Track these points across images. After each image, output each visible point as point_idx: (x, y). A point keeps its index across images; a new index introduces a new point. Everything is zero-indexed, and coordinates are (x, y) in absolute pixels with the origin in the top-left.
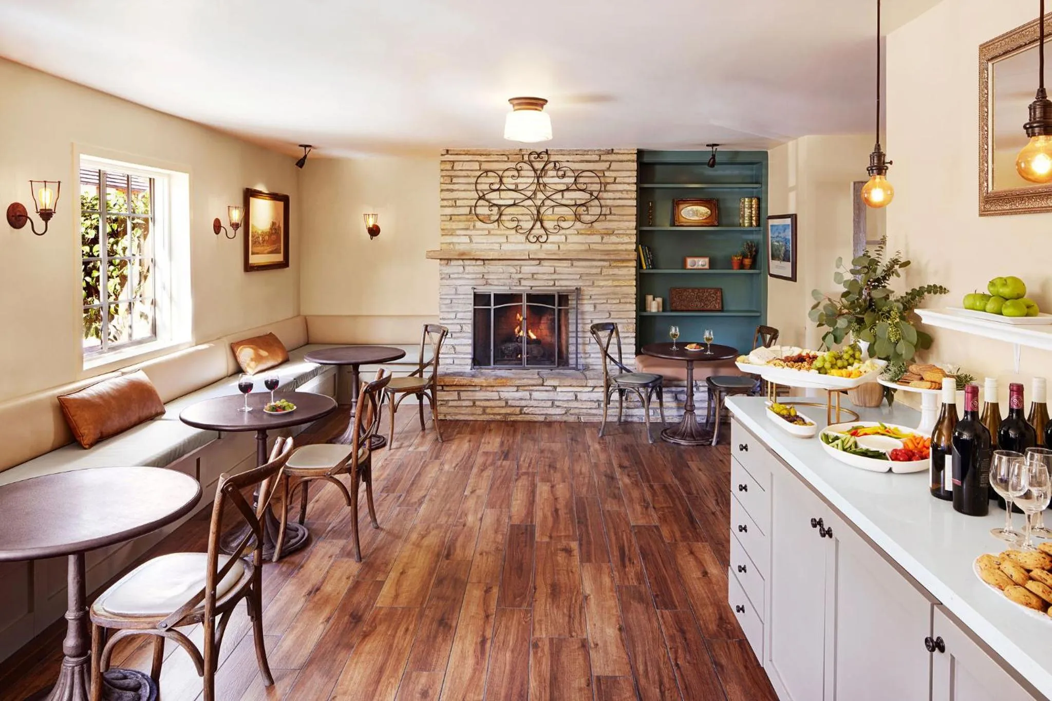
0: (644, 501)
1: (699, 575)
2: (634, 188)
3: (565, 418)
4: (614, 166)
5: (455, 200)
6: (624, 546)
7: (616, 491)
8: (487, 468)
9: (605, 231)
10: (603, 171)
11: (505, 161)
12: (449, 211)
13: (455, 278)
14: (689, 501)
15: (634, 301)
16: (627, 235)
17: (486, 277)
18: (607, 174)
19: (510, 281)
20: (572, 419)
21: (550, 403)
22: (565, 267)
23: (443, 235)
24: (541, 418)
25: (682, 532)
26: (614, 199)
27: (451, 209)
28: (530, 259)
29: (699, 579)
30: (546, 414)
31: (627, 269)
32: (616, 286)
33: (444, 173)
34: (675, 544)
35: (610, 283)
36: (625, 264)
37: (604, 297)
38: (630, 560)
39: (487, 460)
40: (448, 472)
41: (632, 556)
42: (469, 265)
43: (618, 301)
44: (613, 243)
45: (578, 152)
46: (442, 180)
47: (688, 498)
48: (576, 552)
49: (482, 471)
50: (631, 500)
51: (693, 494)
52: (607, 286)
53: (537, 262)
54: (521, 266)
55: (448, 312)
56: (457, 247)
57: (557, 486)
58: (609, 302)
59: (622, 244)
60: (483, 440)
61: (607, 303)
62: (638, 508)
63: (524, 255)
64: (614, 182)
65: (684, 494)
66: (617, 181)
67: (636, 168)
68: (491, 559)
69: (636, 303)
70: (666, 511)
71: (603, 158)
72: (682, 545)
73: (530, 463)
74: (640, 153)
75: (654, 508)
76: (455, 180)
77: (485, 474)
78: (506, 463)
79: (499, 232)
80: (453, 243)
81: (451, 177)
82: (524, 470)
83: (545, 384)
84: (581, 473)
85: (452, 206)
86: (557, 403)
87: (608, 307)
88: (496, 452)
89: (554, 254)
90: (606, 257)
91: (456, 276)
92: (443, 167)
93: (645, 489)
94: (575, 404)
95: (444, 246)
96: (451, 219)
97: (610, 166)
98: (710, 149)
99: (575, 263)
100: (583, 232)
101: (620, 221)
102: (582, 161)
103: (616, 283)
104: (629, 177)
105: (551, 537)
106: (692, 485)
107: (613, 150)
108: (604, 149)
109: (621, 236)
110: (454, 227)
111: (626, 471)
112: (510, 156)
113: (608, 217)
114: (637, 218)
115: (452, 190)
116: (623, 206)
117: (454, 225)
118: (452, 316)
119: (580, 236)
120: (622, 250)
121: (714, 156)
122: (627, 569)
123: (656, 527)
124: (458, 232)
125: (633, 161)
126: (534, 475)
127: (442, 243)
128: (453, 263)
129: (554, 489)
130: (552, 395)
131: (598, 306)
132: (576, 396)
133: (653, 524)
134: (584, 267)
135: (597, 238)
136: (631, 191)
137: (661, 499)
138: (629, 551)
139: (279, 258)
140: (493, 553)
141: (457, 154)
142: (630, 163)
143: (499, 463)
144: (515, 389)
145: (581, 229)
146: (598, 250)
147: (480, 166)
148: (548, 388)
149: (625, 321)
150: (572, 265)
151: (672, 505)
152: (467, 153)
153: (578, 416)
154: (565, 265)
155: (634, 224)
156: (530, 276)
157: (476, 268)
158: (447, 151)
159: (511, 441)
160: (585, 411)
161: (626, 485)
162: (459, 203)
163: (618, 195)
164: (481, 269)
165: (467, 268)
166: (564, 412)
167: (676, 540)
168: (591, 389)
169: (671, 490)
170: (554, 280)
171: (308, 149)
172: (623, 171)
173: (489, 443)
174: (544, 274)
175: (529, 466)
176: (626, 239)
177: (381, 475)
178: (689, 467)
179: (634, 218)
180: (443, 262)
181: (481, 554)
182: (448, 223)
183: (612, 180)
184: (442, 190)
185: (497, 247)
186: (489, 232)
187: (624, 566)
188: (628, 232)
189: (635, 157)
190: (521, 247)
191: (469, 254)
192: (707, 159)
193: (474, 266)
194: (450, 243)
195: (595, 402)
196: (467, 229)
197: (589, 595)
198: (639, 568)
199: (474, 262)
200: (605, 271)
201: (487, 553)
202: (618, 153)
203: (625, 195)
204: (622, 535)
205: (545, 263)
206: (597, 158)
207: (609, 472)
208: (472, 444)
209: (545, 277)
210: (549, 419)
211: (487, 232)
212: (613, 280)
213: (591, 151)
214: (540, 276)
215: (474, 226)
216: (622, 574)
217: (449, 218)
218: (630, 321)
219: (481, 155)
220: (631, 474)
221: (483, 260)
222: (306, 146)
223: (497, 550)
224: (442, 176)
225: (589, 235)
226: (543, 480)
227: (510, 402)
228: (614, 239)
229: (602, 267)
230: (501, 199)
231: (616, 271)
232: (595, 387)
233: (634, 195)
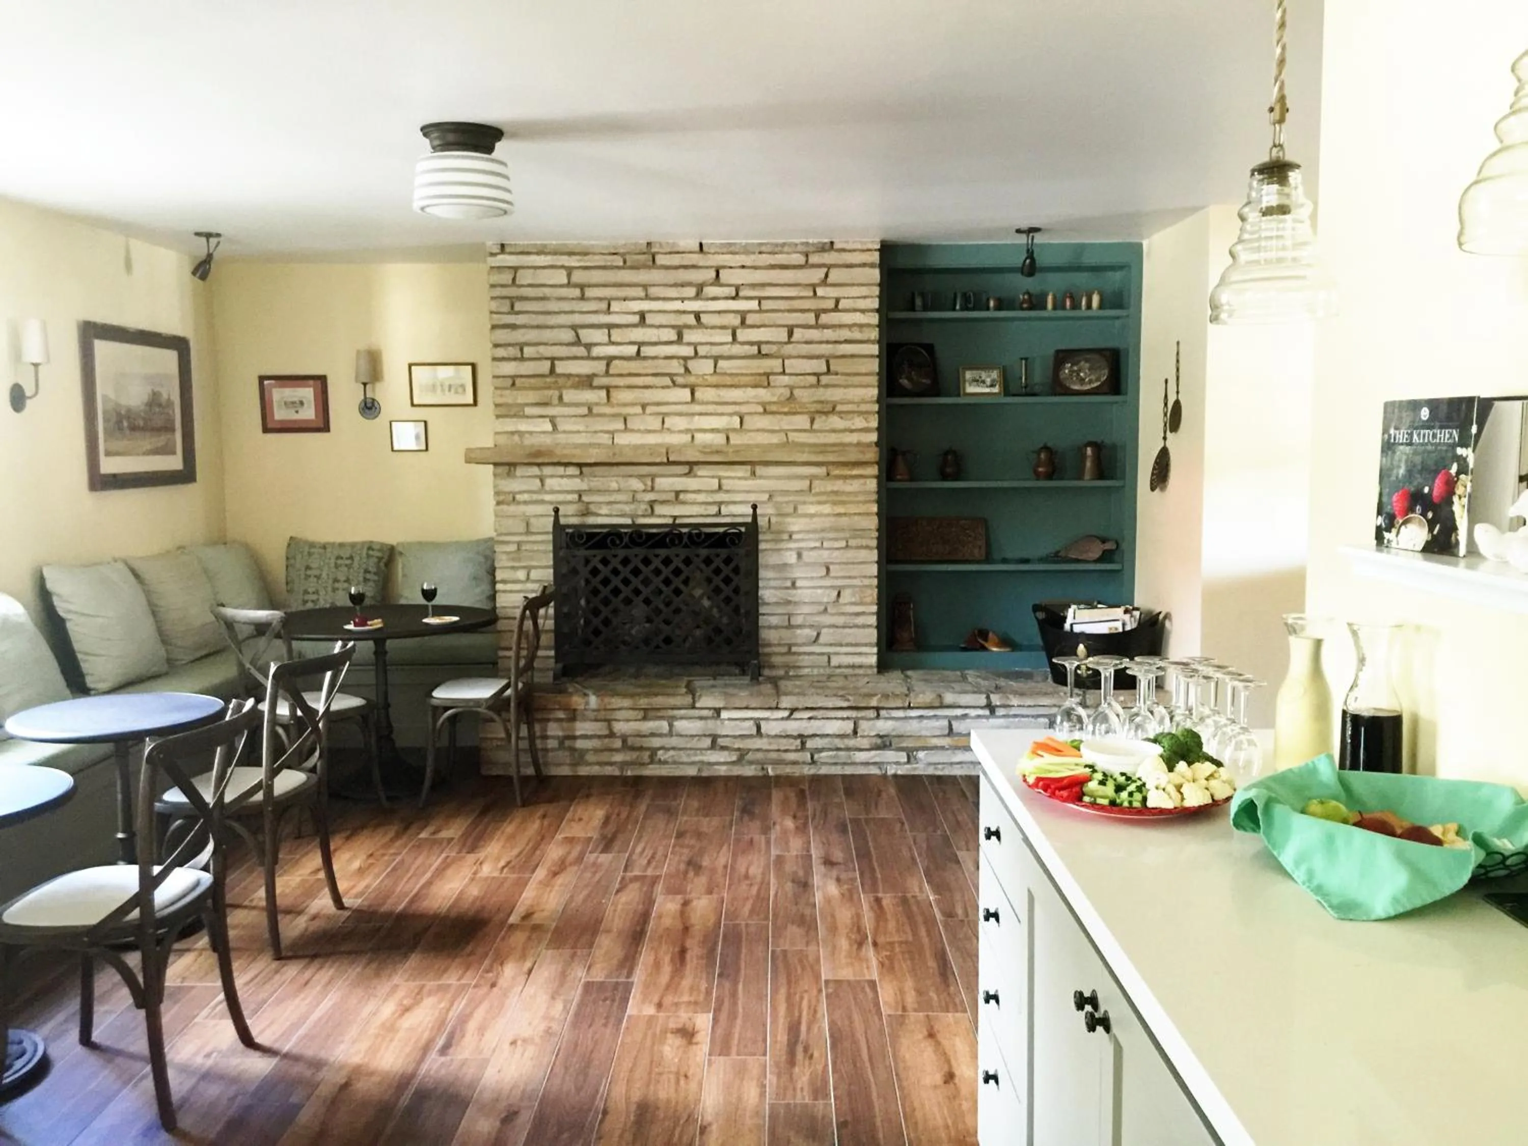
0: (859, 930)
1: (938, 1078)
2: (874, 319)
3: (737, 771)
4: (835, 276)
5: (521, 347)
6: (799, 1023)
7: (807, 912)
8: (565, 868)
9: (819, 407)
10: (814, 287)
11: (618, 268)
12: (509, 368)
13: (525, 503)
14: (946, 930)
15: (874, 543)
16: (860, 413)
17: (585, 498)
18: (820, 292)
19: (633, 507)
20: (749, 771)
21: (708, 742)
22: (740, 478)
23: (498, 417)
24: (692, 771)
25: (919, 992)
26: (836, 342)
27: (513, 364)
28: (669, 463)
29: (936, 1087)
30: (702, 762)
31: (862, 481)
32: (839, 515)
33: (498, 292)
34: (900, 1021)
35: (827, 509)
36: (855, 472)
37: (817, 536)
38: (806, 1049)
39: (569, 853)
40: (486, 879)
41: (811, 1042)
42: (552, 476)
43: (843, 544)
44: (834, 431)
45: (763, 249)
46: (494, 305)
47: (946, 925)
48: (704, 1037)
49: (555, 874)
50: (833, 929)
51: (957, 915)
52: (821, 515)
53: (685, 469)
54: (653, 477)
55: (513, 568)
56: (528, 441)
57: (695, 903)
58: (825, 545)
59: (852, 431)
60: (569, 815)
61: (822, 547)
62: (844, 944)
63: (659, 455)
64: (836, 309)
65: (939, 916)
66: (840, 306)
67: (878, 281)
68: (531, 1051)
69: (879, 547)
70: (897, 950)
71: (814, 259)
72: (915, 1017)
73: (653, 857)
74: (887, 249)
75: (875, 944)
76: (518, 306)
77: (560, 880)
78: (605, 858)
79: (607, 410)
80: (520, 433)
81: (512, 300)
82: (637, 872)
83: (698, 705)
84: (747, 877)
85: (515, 359)
86: (721, 741)
87: (825, 555)
88: (590, 839)
89: (718, 452)
90: (820, 458)
91: (526, 497)
92: (496, 278)
93: (865, 906)
94: (759, 743)
95: (502, 440)
96: (513, 384)
97: (827, 276)
98: (1022, 239)
99: (760, 470)
100: (774, 408)
101: (846, 387)
102: (773, 267)
103: (841, 509)
104: (865, 297)
105: (659, 1006)
106: (958, 896)
107: (832, 243)
108: (816, 241)
109: (850, 416)
110: (520, 401)
111: (834, 873)
112: (628, 257)
113: (825, 379)
114: (880, 381)
115: (513, 327)
116: (853, 356)
117: (522, 397)
118: (521, 575)
119: (770, 417)
120: (850, 445)
121: (1030, 254)
122: (797, 1070)
123: (873, 984)
124: (528, 411)
125: (872, 266)
126: (655, 880)
127: (497, 433)
128: (520, 471)
129: (688, 908)
130: (711, 726)
131: (805, 554)
132: (759, 728)
133: (868, 978)
134: (778, 478)
135: (802, 421)
136: (868, 325)
137: (892, 925)
138: (809, 1029)
139: (175, 463)
140: (537, 1040)
141: (522, 253)
142: (867, 270)
143: (591, 858)
144: (641, 714)
145: (770, 403)
146: (803, 445)
147: (569, 276)
148: (705, 713)
149: (857, 582)
150: (753, 473)
151: (910, 938)
152: (541, 251)
153: (762, 764)
154: (740, 474)
155: (875, 392)
156: (671, 496)
157: (565, 481)
158: (503, 246)
159: (624, 815)
160: (774, 755)
161: (828, 900)
162: (528, 351)
163: (845, 334)
164: (577, 484)
165: (549, 482)
166: (734, 758)
167: (904, 1009)
168: (786, 714)
169: (915, 908)
170: (720, 504)
171: (213, 241)
172: (853, 285)
173: (580, 819)
174: (699, 491)
175: (649, 862)
176: (859, 423)
177: (353, 887)
178: (958, 862)
179: (874, 380)
180: (500, 470)
181: (513, 1043)
182: (507, 392)
183: (831, 304)
184: (494, 327)
185: (605, 439)
186: (590, 410)
187: (792, 1061)
188: (863, 407)
189: (875, 257)
190: (652, 439)
191: (550, 453)
192: (1019, 259)
193: (562, 477)
194: (513, 433)
195: (795, 738)
196: (545, 404)
197: (710, 1124)
198: (820, 1068)
199: (560, 470)
200: (818, 486)
201: (525, 1041)
202: (844, 250)
203: (857, 335)
204: (802, 998)
205: (701, 471)
206: (801, 259)
207: (801, 873)
208: (546, 823)
209: (701, 498)
210: (705, 774)
211: (585, 410)
212: (835, 503)
213: (790, 245)
214: (690, 497)
215: (561, 398)
216: (785, 1078)
217: (510, 381)
218: (867, 582)
219: (571, 254)
220: (843, 876)
221: (580, 465)
222: (208, 236)
223: (548, 1032)
224: (493, 298)
225: (786, 414)
226: (671, 891)
227: (630, 741)
228: (835, 422)
229: (812, 478)
230: (611, 343)
231: (839, 485)
232: (793, 710)
233: (874, 334)
